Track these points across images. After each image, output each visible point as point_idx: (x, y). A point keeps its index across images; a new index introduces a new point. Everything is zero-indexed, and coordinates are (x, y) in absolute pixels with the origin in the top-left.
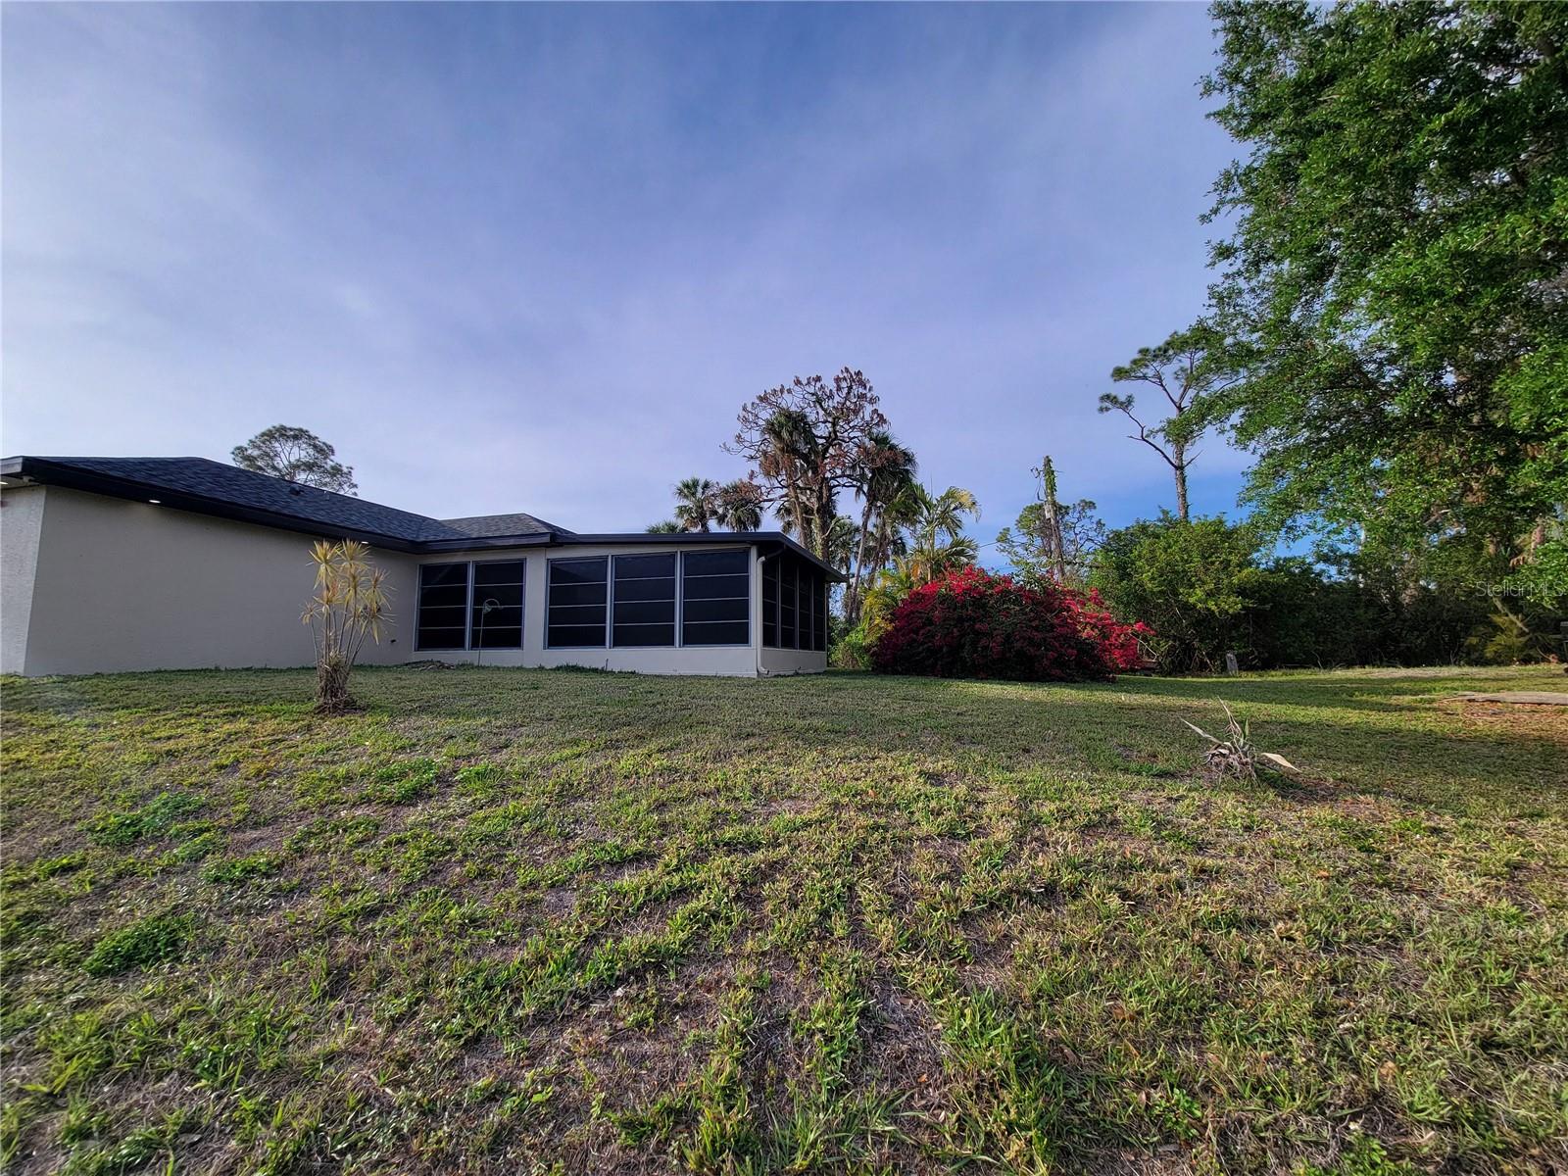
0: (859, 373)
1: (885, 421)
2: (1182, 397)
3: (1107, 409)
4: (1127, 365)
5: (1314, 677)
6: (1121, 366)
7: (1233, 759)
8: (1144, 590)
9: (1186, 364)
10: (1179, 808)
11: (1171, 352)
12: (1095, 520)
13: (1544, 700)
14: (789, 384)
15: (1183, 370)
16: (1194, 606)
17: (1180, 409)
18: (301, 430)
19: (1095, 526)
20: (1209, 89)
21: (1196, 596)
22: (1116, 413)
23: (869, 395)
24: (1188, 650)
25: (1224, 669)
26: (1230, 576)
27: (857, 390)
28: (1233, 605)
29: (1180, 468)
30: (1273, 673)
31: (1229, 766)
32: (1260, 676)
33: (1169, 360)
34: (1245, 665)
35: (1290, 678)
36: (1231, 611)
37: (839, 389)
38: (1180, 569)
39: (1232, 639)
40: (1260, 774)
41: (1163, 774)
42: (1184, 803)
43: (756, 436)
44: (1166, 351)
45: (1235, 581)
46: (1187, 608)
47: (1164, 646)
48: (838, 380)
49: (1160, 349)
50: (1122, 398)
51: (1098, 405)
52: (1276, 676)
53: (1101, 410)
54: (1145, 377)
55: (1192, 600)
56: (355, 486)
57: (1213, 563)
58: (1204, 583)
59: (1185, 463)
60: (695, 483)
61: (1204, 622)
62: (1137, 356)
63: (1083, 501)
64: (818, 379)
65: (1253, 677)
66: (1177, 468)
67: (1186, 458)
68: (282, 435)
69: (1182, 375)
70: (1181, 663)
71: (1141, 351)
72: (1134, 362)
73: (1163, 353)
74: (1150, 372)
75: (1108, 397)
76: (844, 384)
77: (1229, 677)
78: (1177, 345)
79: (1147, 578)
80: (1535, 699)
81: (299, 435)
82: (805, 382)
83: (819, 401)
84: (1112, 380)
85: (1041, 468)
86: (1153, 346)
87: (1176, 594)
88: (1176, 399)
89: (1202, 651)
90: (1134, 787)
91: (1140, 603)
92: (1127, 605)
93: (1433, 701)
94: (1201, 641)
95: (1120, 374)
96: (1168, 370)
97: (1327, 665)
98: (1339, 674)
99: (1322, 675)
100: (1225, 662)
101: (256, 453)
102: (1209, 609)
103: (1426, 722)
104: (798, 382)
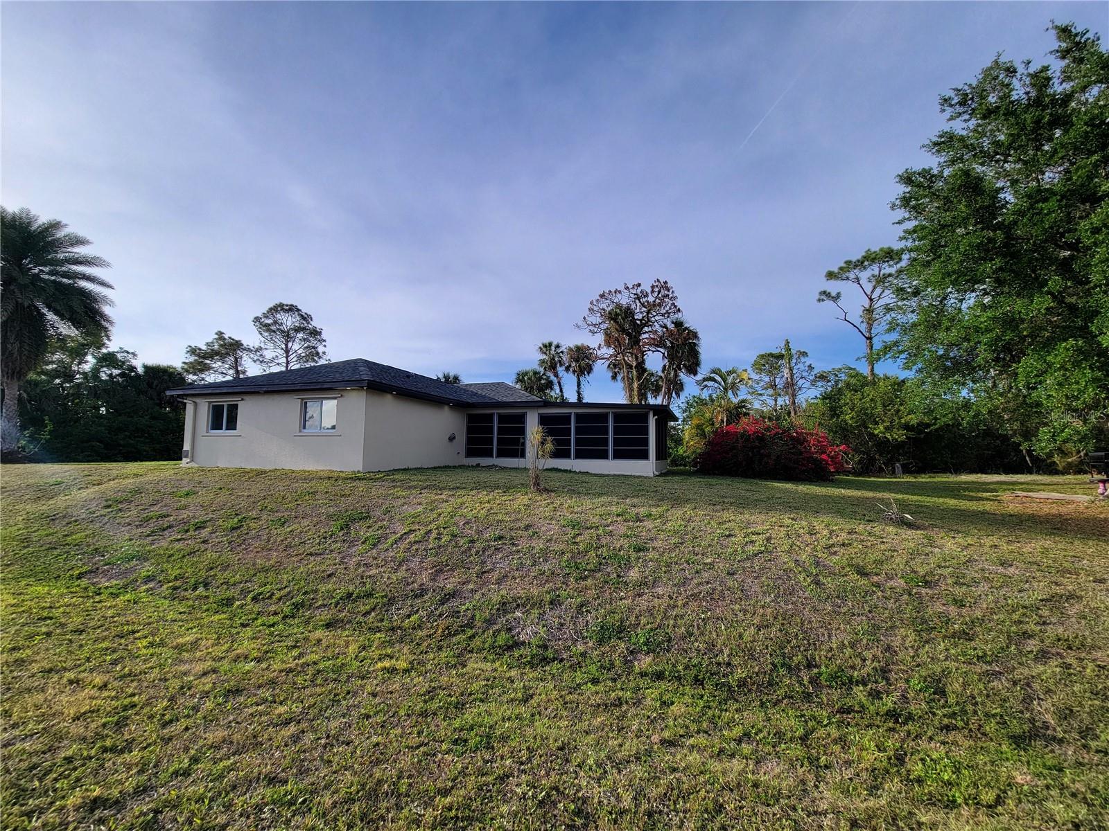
0: (666, 283)
1: (679, 310)
2: (872, 292)
3: (823, 300)
4: (836, 270)
5: (947, 479)
6: (832, 270)
7: (893, 516)
8: (847, 424)
9: (876, 272)
10: (875, 529)
11: (866, 263)
12: (807, 364)
13: (1049, 497)
14: (621, 288)
15: (873, 276)
16: (878, 435)
17: (871, 300)
18: (292, 305)
19: (807, 369)
20: (893, 207)
21: (879, 430)
22: (829, 303)
23: (671, 296)
24: (872, 460)
25: (893, 473)
26: (900, 418)
27: (664, 292)
28: (899, 435)
29: (870, 338)
30: (923, 476)
31: (891, 519)
32: (915, 478)
33: (865, 268)
34: (907, 470)
35: (932, 480)
36: (899, 440)
37: (653, 292)
38: (869, 412)
39: (899, 454)
40: (902, 521)
41: (868, 521)
42: (877, 528)
43: (596, 319)
44: (862, 263)
45: (903, 421)
46: (872, 435)
47: (857, 458)
48: (653, 287)
49: (858, 261)
50: (833, 294)
51: (818, 297)
52: (924, 479)
53: (819, 300)
54: (848, 279)
55: (876, 432)
56: (325, 341)
57: (890, 410)
58: (883, 421)
59: (873, 335)
60: (550, 344)
61: (882, 445)
62: (843, 265)
63: (799, 351)
64: (639, 285)
65: (911, 479)
66: (867, 338)
67: (874, 332)
68: (282, 309)
69: (873, 279)
70: (867, 468)
71: (846, 262)
72: (841, 269)
73: (860, 264)
74: (852, 275)
75: (824, 292)
76: (657, 290)
77: (896, 478)
78: (870, 258)
79: (849, 417)
80: (1046, 497)
81: (291, 309)
82: (630, 287)
83: (639, 299)
84: (825, 279)
85: (783, 346)
86: (854, 259)
87: (867, 428)
88: (869, 293)
89: (880, 461)
90: (860, 524)
91: (844, 432)
92: (836, 432)
93: (999, 496)
94: (880, 455)
95: (831, 275)
96: (864, 275)
97: (957, 471)
98: (964, 478)
99: (952, 478)
100: (894, 468)
101: (269, 321)
102: (885, 437)
103: (988, 506)
104: (627, 288)
